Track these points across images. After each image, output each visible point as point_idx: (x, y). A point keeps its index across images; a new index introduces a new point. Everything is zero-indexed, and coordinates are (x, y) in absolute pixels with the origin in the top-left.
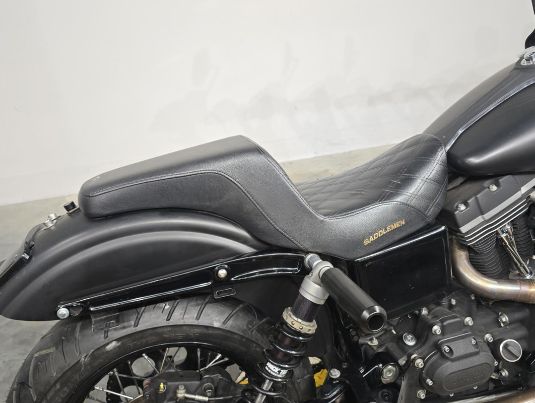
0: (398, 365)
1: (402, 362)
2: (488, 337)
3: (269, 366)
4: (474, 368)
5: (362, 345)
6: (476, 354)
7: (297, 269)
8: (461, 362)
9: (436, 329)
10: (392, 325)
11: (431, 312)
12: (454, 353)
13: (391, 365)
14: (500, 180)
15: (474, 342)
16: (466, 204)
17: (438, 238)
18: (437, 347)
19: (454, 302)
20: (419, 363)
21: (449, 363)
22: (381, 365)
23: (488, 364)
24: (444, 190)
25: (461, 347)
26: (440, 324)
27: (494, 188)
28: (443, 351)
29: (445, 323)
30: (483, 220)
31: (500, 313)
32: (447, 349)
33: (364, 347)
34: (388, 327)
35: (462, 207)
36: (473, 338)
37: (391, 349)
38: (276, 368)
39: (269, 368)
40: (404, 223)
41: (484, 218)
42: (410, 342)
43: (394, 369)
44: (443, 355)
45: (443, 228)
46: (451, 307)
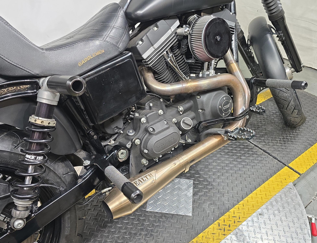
0: (127, 148)
1: (128, 146)
2: (174, 120)
3: (27, 157)
4: (169, 136)
5: (105, 146)
6: (168, 128)
7: (35, 90)
8: (160, 134)
9: (143, 120)
10: (120, 129)
11: (141, 114)
12: (156, 130)
13: (123, 149)
14: (158, 24)
15: (166, 122)
16: (142, 40)
17: (128, 60)
18: (146, 130)
19: (151, 105)
20: (138, 142)
21: (154, 137)
22: (116, 151)
23: (176, 133)
24: (127, 33)
25: (158, 127)
26: (145, 117)
27: (156, 29)
28: (150, 131)
29: (147, 116)
30: (154, 50)
31: (178, 107)
32: (151, 130)
33: (106, 147)
34: (118, 130)
35: (140, 43)
36: (165, 120)
37: (121, 142)
38: (32, 156)
39: (28, 158)
40: (104, 52)
41: (154, 48)
42: (131, 133)
43: (125, 151)
44: (150, 134)
45: (130, 54)
46: (150, 108)
